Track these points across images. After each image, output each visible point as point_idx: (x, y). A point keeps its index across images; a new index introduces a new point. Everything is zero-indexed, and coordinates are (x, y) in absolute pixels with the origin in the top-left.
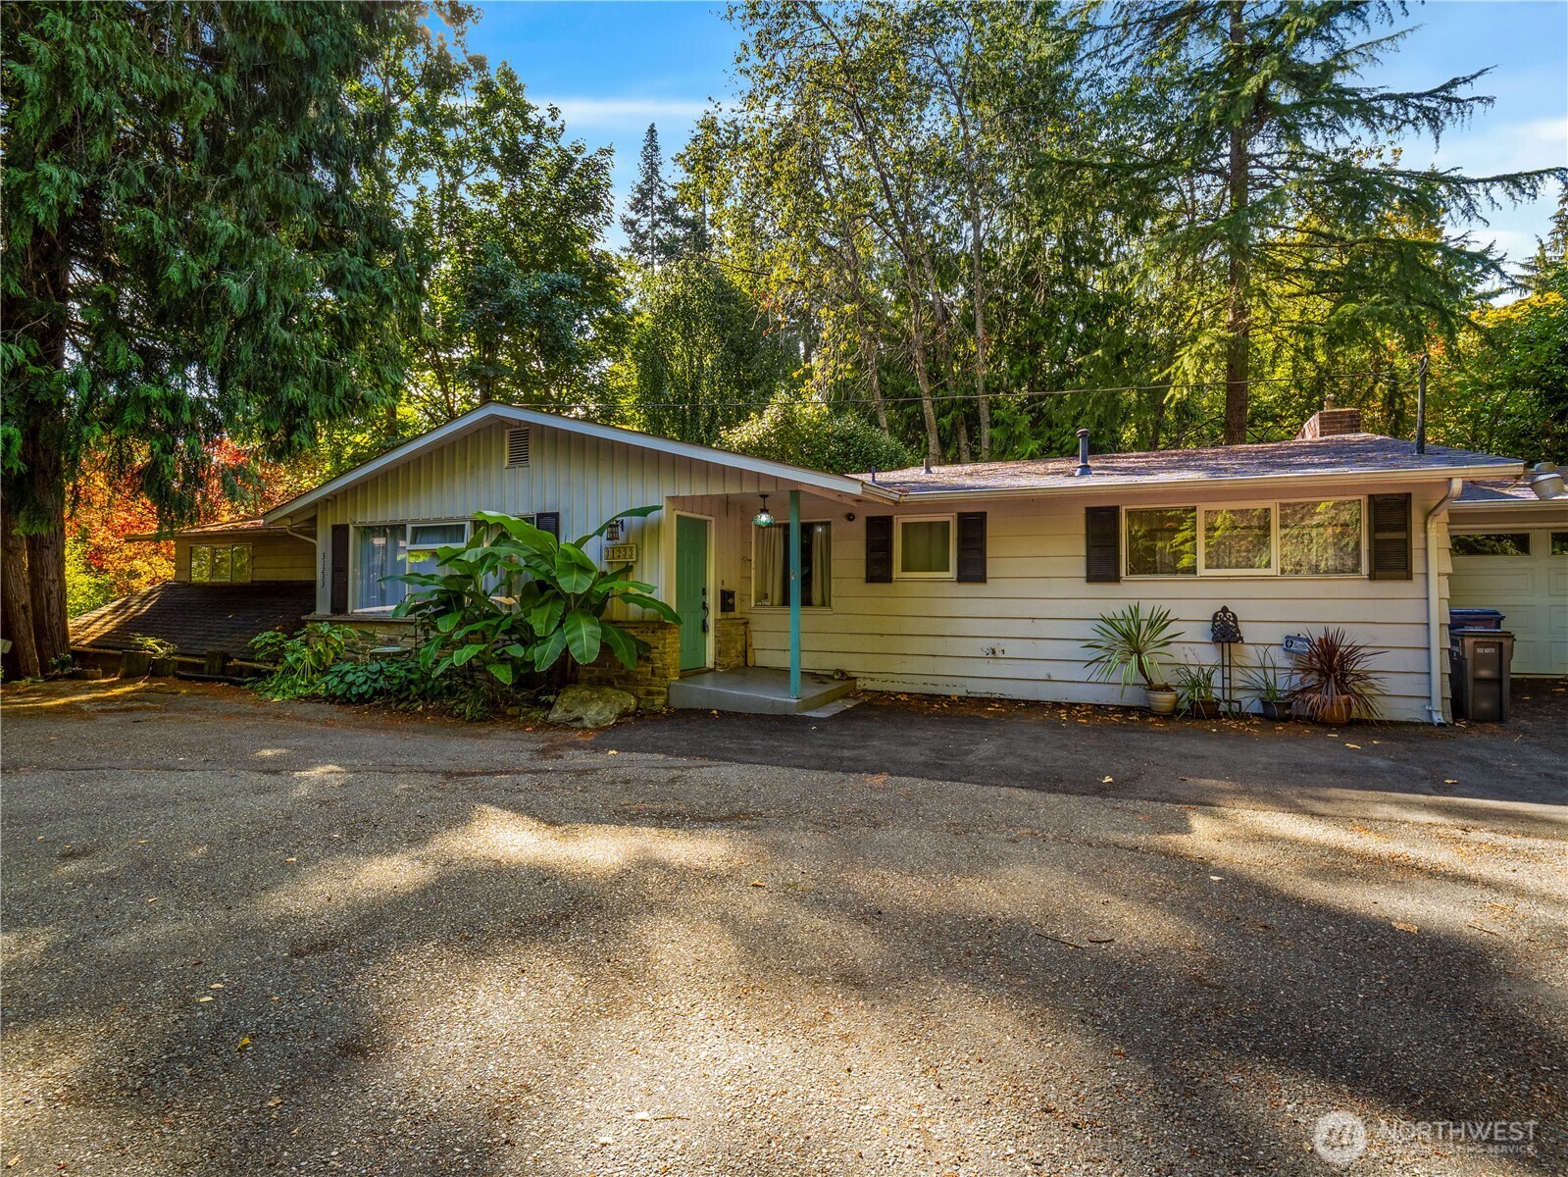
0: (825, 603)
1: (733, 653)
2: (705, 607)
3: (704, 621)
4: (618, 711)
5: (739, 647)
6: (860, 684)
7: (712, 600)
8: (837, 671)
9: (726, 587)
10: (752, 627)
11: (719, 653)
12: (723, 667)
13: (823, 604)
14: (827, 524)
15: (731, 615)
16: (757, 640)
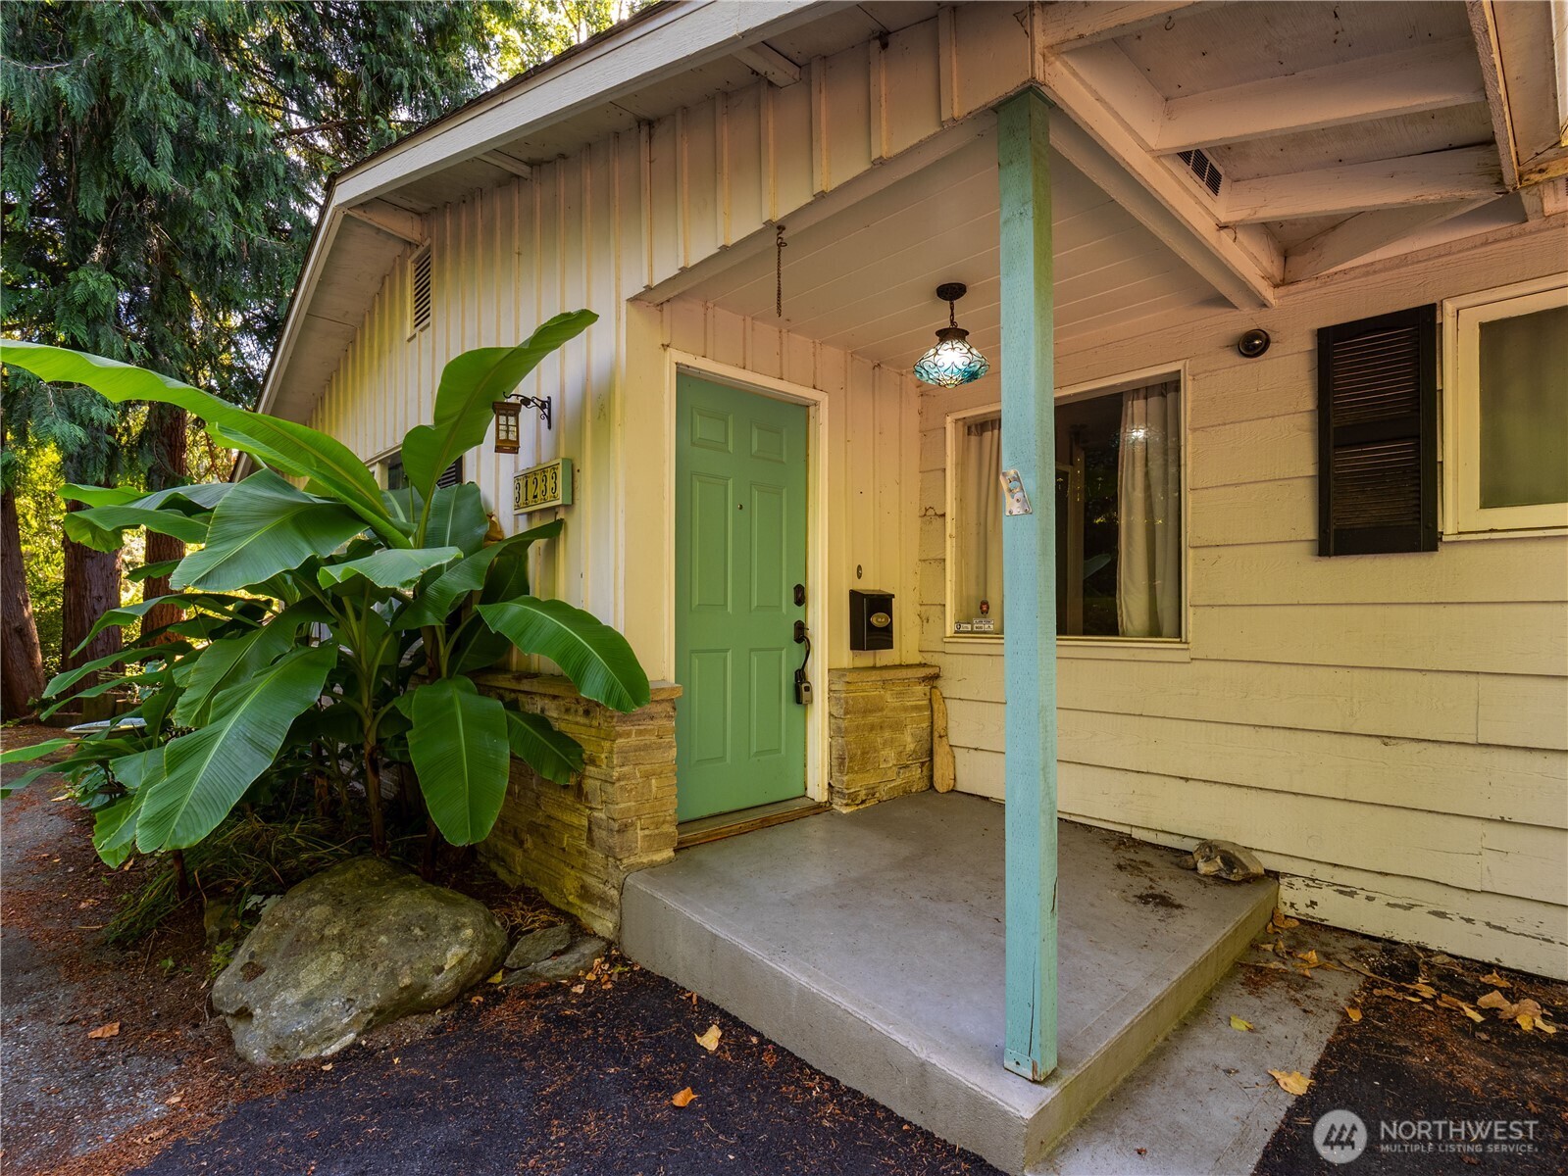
0: (1165, 625)
1: (889, 757)
2: (801, 633)
3: (801, 676)
4: (375, 997)
5: (909, 741)
6: (1294, 898)
7: (827, 620)
8: (1209, 848)
9: (869, 584)
10: (947, 687)
11: (841, 762)
12: (852, 799)
13: (1155, 631)
14: (1168, 387)
15: (885, 657)
16: (962, 724)
